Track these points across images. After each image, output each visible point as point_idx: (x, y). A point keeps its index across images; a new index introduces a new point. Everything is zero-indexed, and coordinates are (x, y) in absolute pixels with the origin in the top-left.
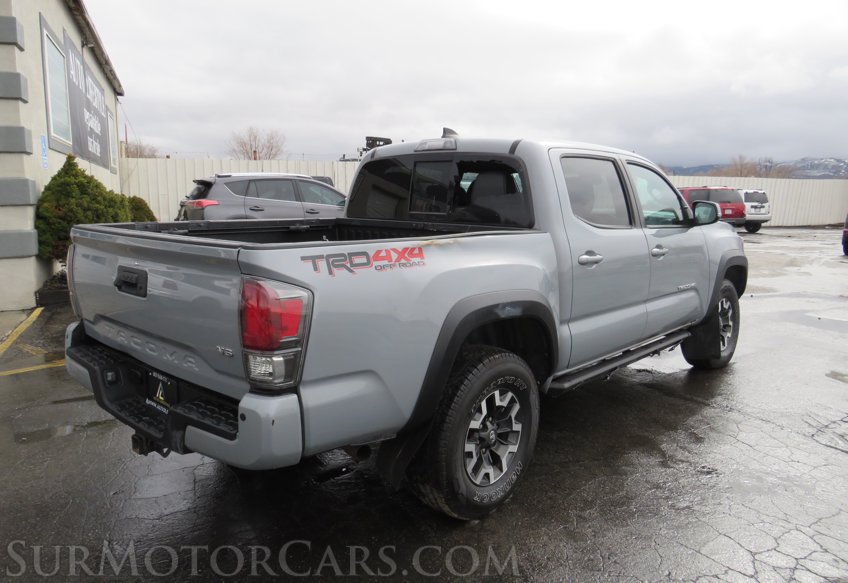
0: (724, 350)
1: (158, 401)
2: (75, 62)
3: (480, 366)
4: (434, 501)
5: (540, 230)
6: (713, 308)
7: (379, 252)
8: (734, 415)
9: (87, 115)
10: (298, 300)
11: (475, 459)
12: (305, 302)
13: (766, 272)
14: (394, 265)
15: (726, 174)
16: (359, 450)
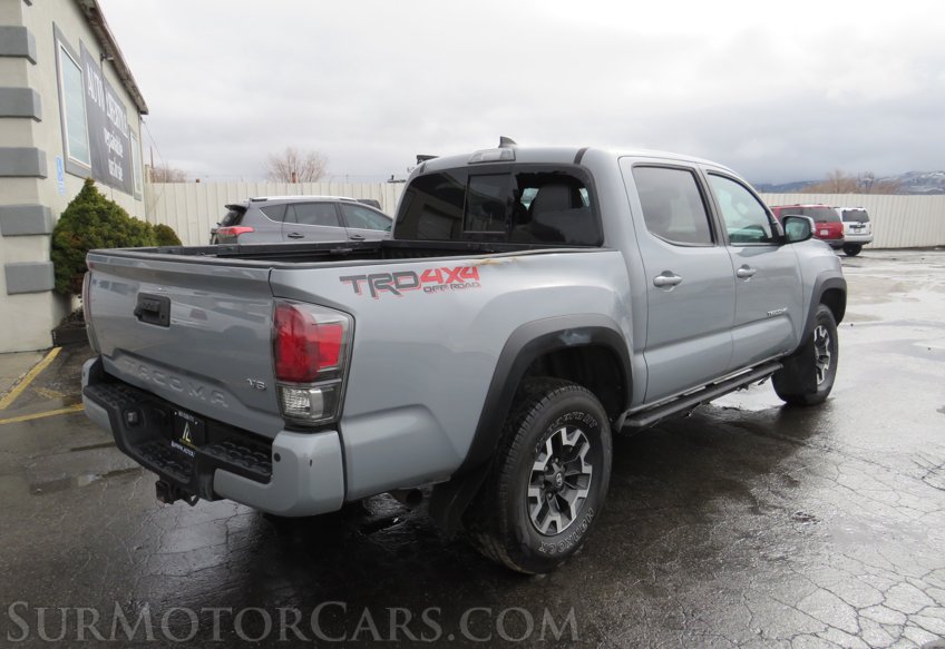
0: (821, 384)
1: (185, 443)
2: (93, 77)
3: (544, 400)
4: (493, 552)
5: (610, 248)
6: (808, 336)
7: (428, 271)
8: (833, 456)
9: (107, 135)
10: (337, 326)
11: (539, 506)
12: (345, 328)
13: (868, 298)
14: (446, 286)
15: (821, 191)
16: (409, 495)
